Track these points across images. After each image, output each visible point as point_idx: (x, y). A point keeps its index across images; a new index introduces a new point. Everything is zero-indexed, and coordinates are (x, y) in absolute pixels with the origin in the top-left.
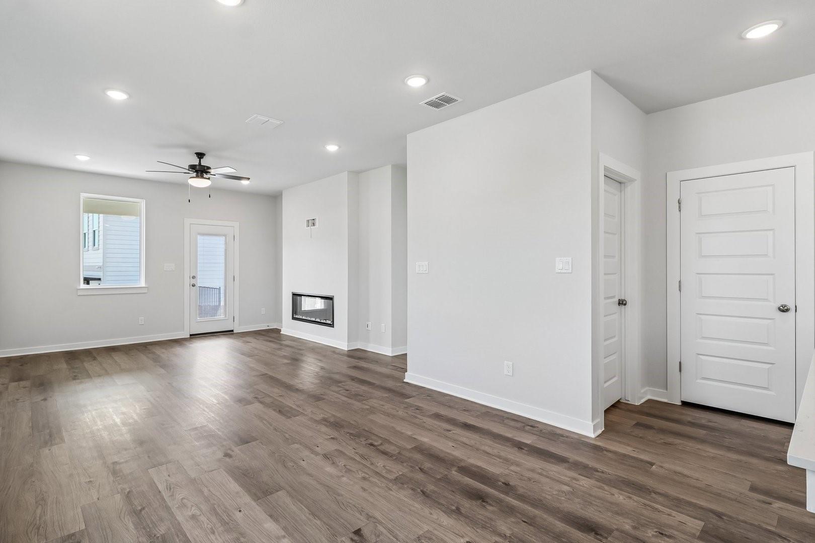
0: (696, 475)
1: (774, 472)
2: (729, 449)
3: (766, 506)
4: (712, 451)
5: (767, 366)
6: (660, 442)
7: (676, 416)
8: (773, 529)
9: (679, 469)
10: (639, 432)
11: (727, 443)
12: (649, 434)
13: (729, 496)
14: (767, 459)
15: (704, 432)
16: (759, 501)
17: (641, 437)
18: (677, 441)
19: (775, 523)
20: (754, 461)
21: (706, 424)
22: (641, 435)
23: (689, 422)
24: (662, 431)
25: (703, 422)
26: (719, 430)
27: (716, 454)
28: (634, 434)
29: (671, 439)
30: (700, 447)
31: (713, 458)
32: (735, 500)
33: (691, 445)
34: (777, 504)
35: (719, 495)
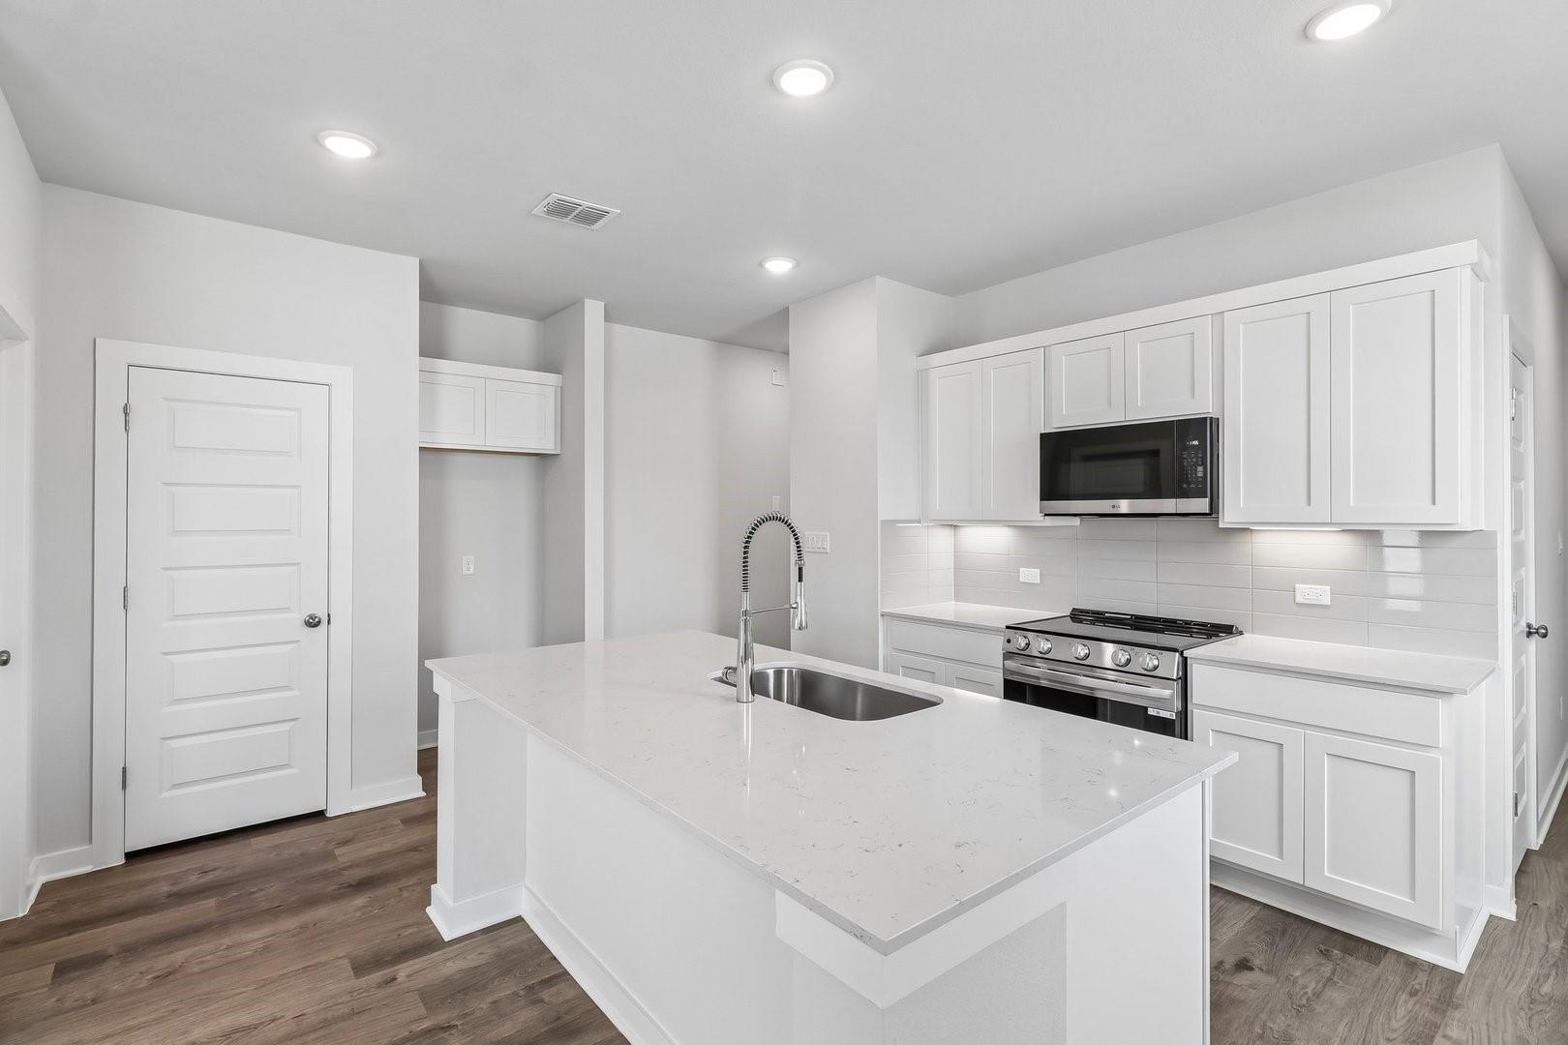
0: (265, 1011)
1: (359, 914)
2: (274, 913)
3: (392, 989)
4: (254, 936)
5: (287, 726)
6: (144, 984)
7: (131, 898)
8: (426, 1024)
9: (227, 1022)
10: (80, 989)
11: (263, 904)
12: (110, 980)
13: (340, 1013)
14: (334, 898)
15: (211, 902)
16: (379, 986)
17: (94, 1001)
18: (179, 955)
19: (422, 1011)
20: (322, 912)
21: (202, 880)
22: (90, 995)
23: (170, 896)
24: (130, 951)
25: (194, 880)
26: (232, 884)
27: (263, 938)
28: (69, 1003)
29: (163, 961)
30: (226, 941)
31: (266, 949)
32: (353, 1013)
33: (206, 949)
34: (403, 971)
35: (326, 1023)
